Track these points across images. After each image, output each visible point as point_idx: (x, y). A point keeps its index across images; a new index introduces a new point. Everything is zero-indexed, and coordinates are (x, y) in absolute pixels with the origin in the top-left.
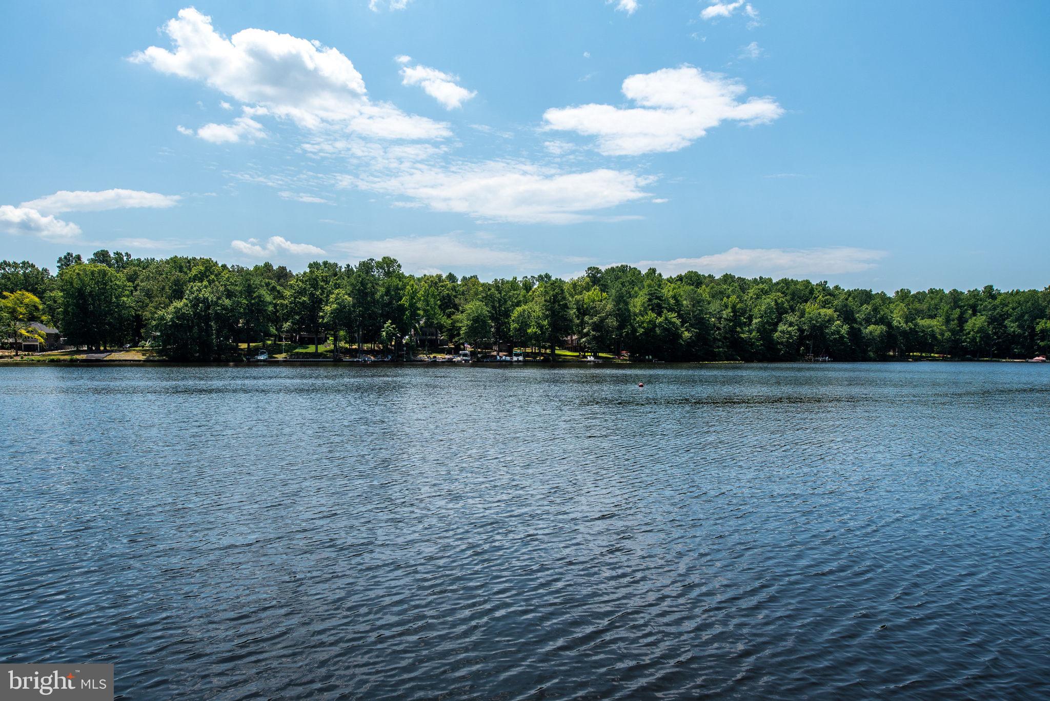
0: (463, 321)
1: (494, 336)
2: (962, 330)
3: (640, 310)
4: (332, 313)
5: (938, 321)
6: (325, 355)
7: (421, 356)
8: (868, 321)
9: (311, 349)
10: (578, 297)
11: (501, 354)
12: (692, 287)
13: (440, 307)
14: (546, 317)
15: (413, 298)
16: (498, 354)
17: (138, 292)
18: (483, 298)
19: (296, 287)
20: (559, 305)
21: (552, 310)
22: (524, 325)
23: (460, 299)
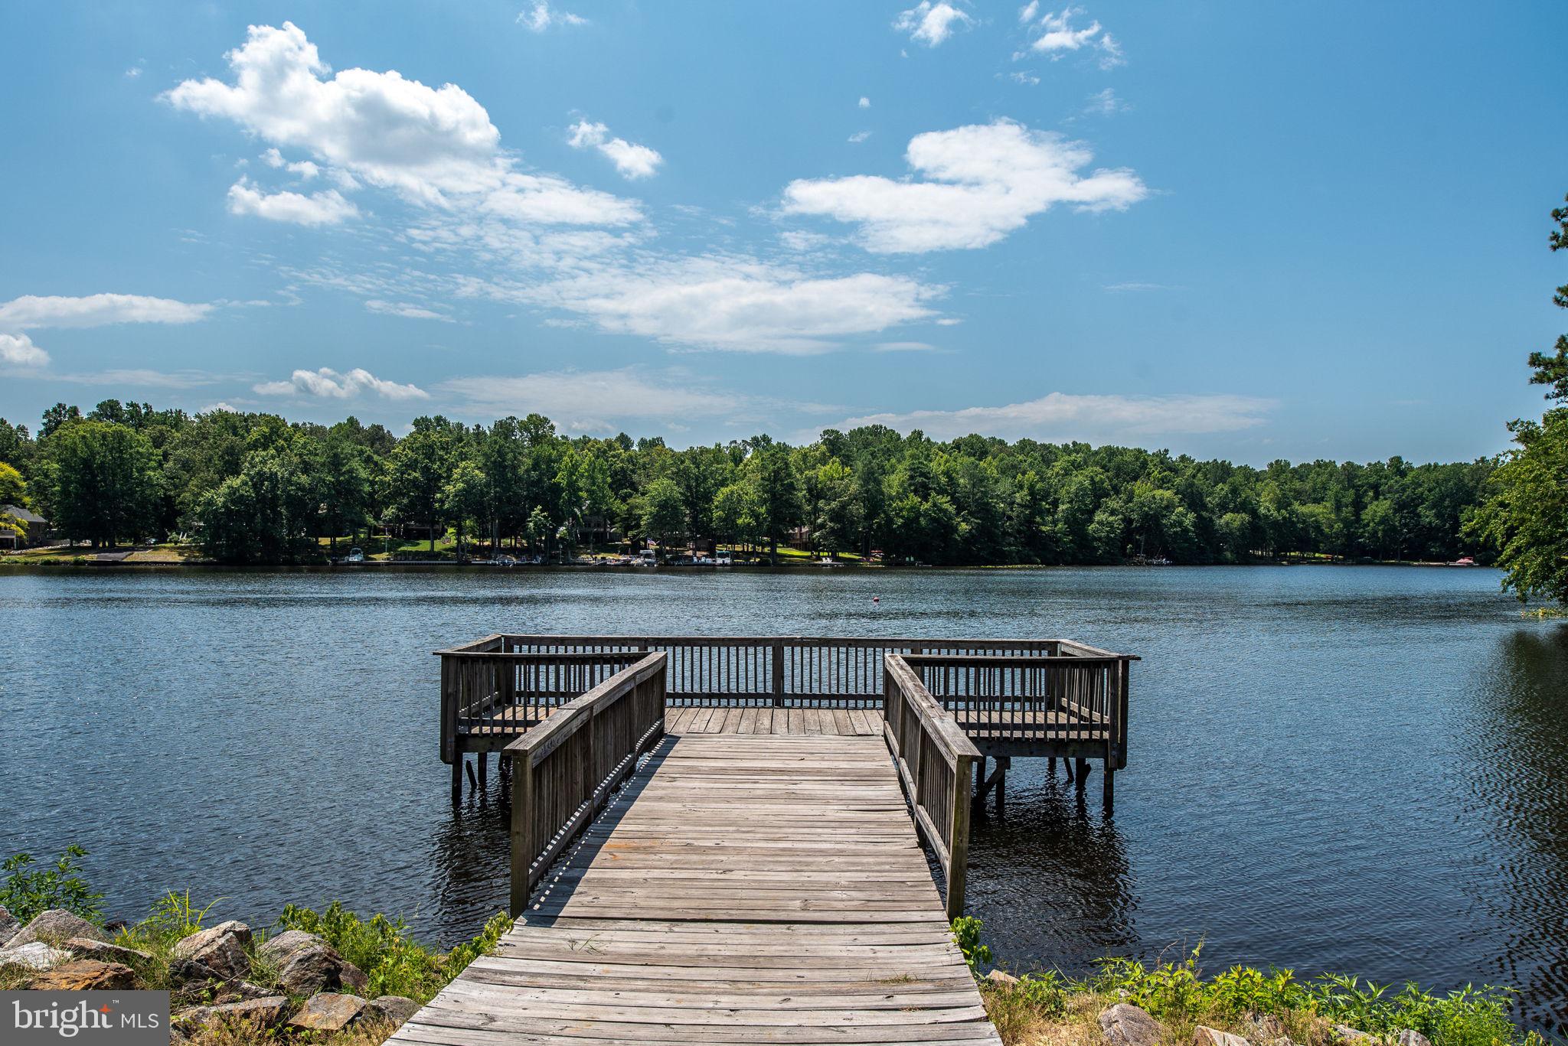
0: (645, 507)
1: (689, 529)
2: (1358, 519)
3: (898, 492)
4: (456, 496)
5: (1325, 507)
6: (445, 555)
7: (584, 556)
8: (1224, 508)
9: (424, 546)
10: (809, 473)
11: (699, 554)
12: (973, 459)
13: (610, 486)
14: (764, 502)
15: (572, 474)
16: (695, 554)
17: (171, 464)
18: (673, 473)
19: (403, 458)
20: (782, 485)
21: (772, 492)
22: (732, 513)
23: (640, 475)
